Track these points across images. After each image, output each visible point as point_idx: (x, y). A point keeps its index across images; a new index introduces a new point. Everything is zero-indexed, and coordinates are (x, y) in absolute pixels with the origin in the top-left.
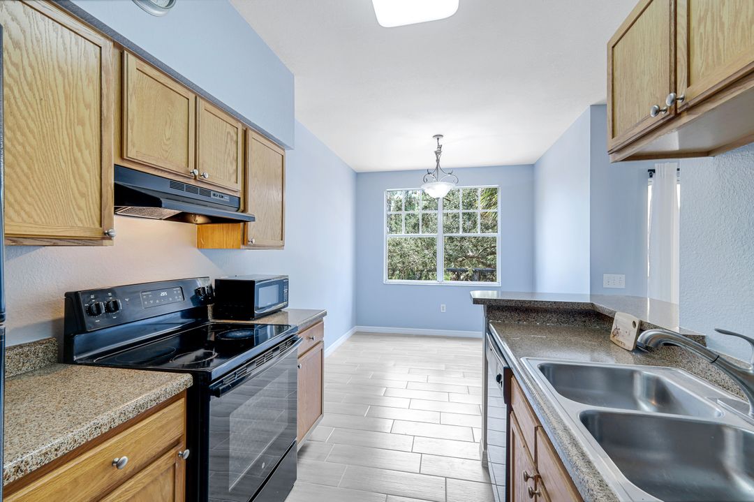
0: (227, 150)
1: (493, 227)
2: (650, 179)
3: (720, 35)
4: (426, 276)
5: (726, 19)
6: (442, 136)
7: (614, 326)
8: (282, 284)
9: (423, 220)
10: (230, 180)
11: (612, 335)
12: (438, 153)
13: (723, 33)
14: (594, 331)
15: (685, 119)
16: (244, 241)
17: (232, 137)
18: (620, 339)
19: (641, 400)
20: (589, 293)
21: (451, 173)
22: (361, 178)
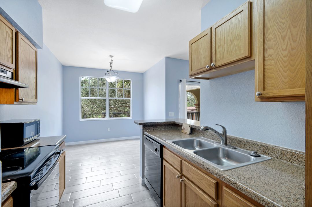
0: (7, 43)
1: (129, 96)
2: (180, 83)
3: (224, 52)
4: (93, 117)
5: (225, 48)
6: (113, 56)
7: (183, 128)
8: (37, 124)
9: (91, 91)
10: (8, 61)
11: (182, 130)
12: (111, 63)
13: (225, 52)
14: (175, 130)
15: (214, 70)
16: (16, 99)
17: (9, 35)
18: (185, 131)
19: (196, 147)
20: (165, 119)
21: (117, 73)
22: (65, 68)
